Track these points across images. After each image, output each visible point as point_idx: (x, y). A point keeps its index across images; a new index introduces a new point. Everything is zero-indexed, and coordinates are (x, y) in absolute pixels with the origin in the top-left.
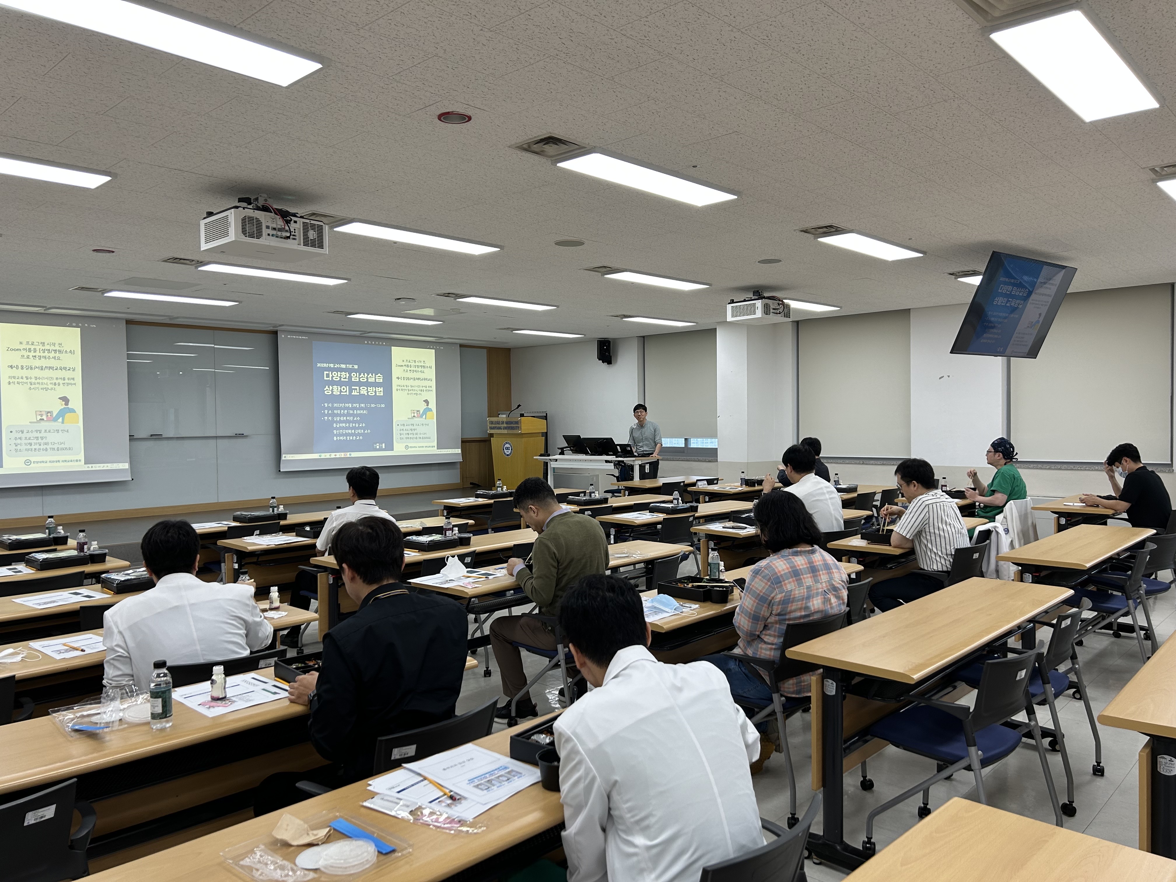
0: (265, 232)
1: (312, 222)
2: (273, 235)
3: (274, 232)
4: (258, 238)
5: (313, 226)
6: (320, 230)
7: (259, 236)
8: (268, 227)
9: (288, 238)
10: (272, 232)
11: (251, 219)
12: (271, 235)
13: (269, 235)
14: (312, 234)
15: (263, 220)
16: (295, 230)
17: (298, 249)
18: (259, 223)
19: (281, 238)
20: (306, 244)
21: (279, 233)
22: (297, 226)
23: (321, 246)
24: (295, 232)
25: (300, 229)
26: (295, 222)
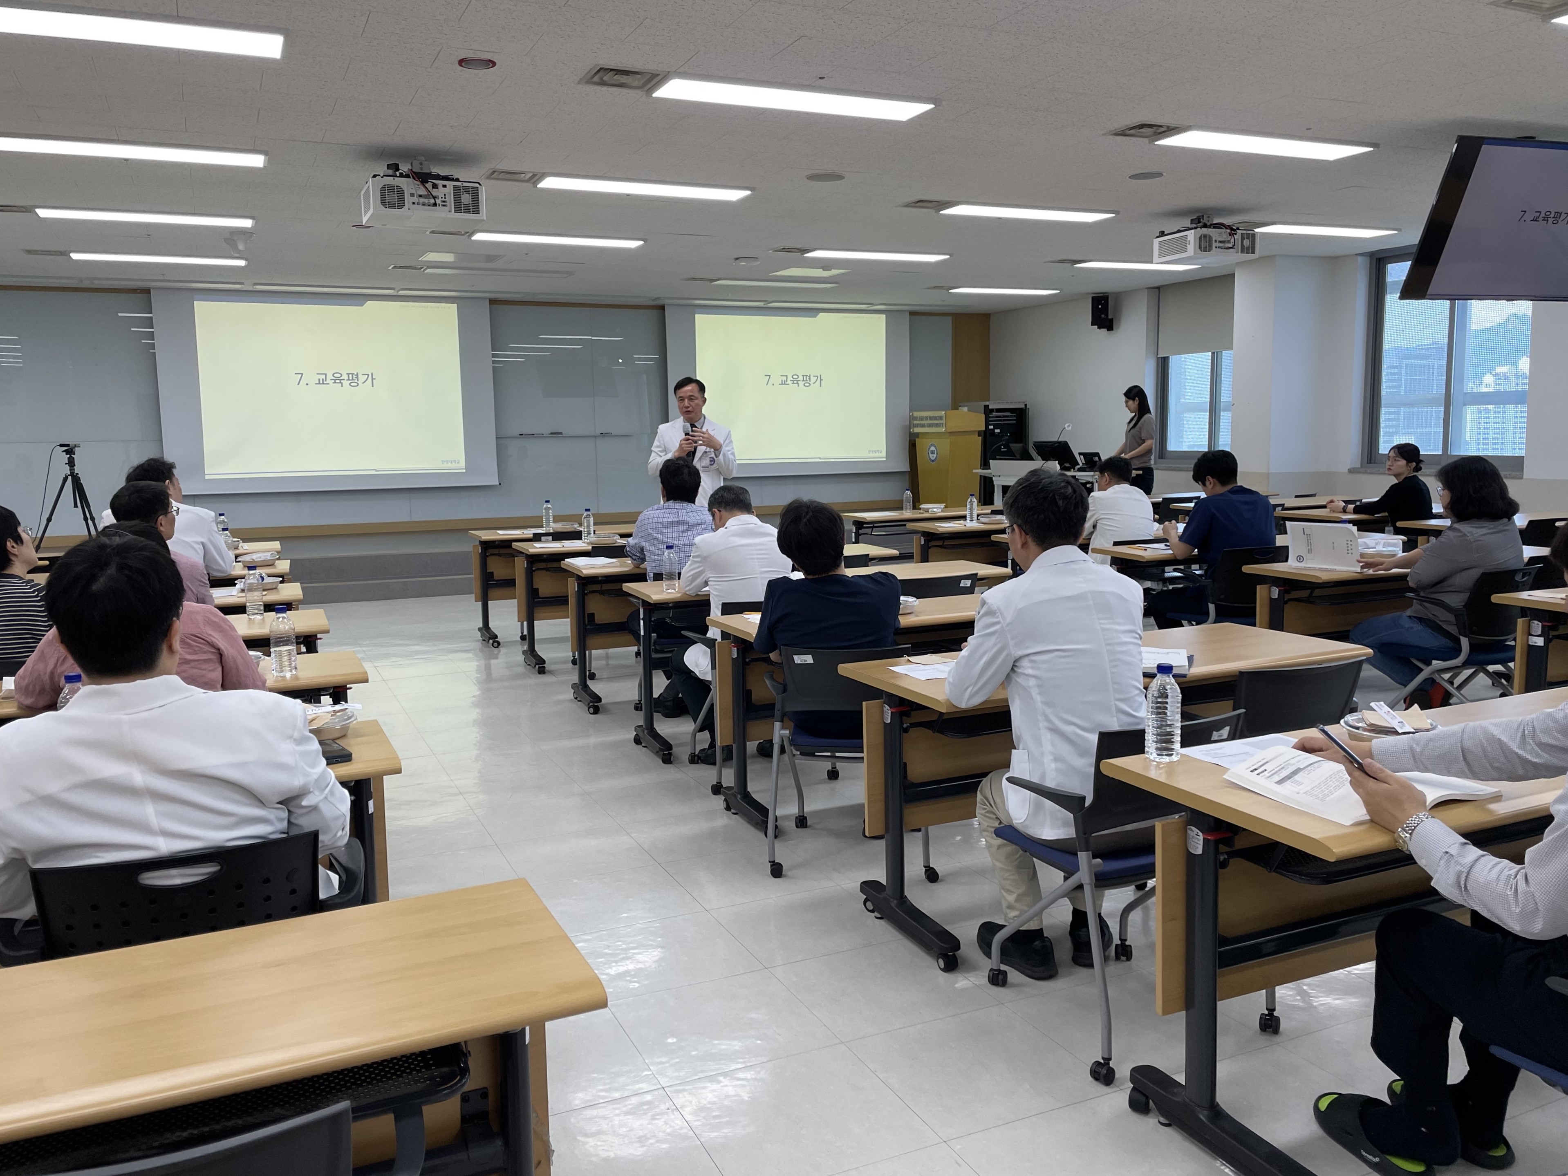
0: (408, 200)
1: (465, 184)
2: (418, 204)
3: (422, 200)
4: (400, 207)
5: (466, 189)
6: (475, 193)
7: (401, 205)
8: (412, 195)
9: (435, 204)
10: (415, 199)
11: (391, 188)
12: (416, 203)
13: (414, 203)
14: (466, 199)
15: (405, 188)
16: (445, 195)
17: (448, 216)
18: (401, 192)
19: (429, 205)
20: (458, 210)
21: (426, 201)
22: (445, 191)
23: (477, 211)
24: (445, 198)
25: (450, 193)
26: (444, 186)
